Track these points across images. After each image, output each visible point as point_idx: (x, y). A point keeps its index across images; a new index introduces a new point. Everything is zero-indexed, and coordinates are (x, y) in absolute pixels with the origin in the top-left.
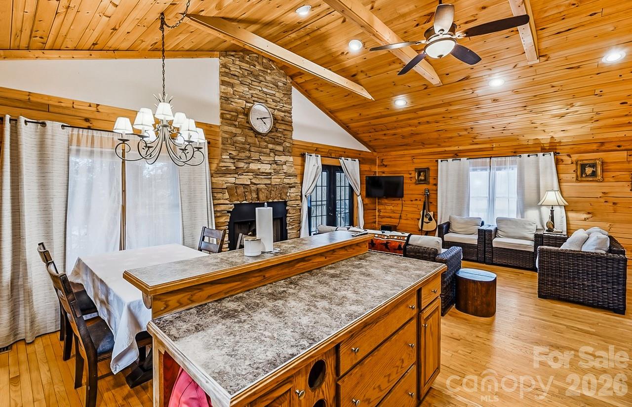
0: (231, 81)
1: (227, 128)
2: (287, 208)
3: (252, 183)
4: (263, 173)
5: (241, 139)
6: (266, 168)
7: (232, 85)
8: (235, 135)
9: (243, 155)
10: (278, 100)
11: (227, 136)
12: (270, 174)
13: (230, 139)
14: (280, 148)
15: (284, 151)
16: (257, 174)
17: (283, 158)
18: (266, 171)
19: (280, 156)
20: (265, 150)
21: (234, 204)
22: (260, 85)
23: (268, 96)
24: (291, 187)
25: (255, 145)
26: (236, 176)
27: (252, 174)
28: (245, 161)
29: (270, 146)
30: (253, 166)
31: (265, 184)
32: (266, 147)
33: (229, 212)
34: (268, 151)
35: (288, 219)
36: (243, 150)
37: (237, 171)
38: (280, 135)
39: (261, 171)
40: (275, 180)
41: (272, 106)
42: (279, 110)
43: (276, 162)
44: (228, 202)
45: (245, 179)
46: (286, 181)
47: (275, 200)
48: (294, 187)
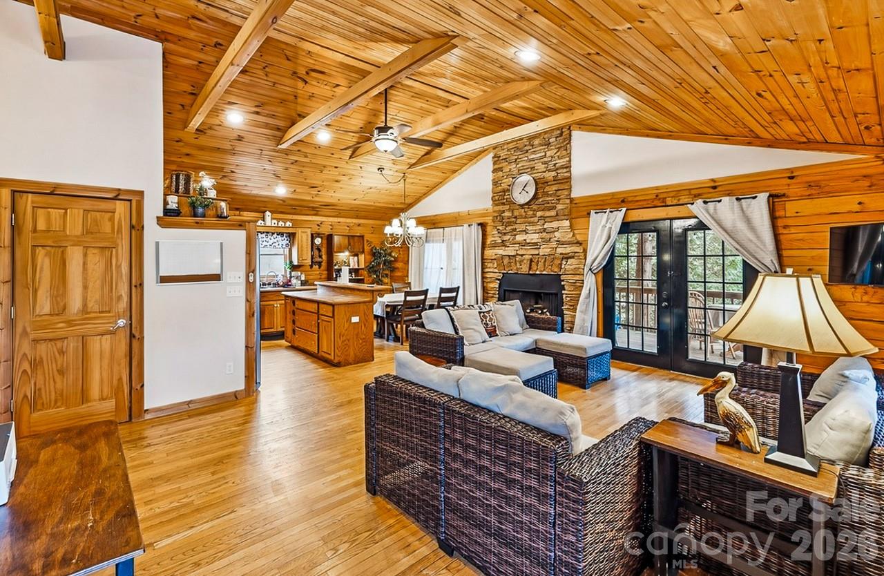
0: (500, 166)
1: (497, 208)
2: (563, 283)
3: (517, 254)
4: (529, 243)
5: (507, 214)
6: (534, 238)
7: (500, 169)
8: (503, 212)
9: (509, 228)
10: (550, 159)
11: (496, 215)
12: (536, 244)
13: (499, 217)
14: (553, 213)
15: (557, 215)
16: (524, 244)
17: (555, 224)
18: (533, 241)
19: (551, 222)
20: (532, 219)
21: (503, 273)
22: (526, 155)
23: (536, 161)
24: (567, 258)
25: (521, 217)
26: (503, 248)
27: (518, 245)
28: (510, 234)
29: (539, 214)
30: (519, 238)
31: (532, 255)
32: (535, 216)
33: (498, 280)
34: (536, 219)
35: (564, 296)
36: (509, 224)
37: (503, 244)
38: (550, 199)
39: (528, 241)
40: (544, 250)
41: (540, 171)
42: (549, 171)
43: (545, 230)
44: (497, 271)
45: (510, 251)
46: (560, 250)
47: (544, 273)
48: (573, 257)
